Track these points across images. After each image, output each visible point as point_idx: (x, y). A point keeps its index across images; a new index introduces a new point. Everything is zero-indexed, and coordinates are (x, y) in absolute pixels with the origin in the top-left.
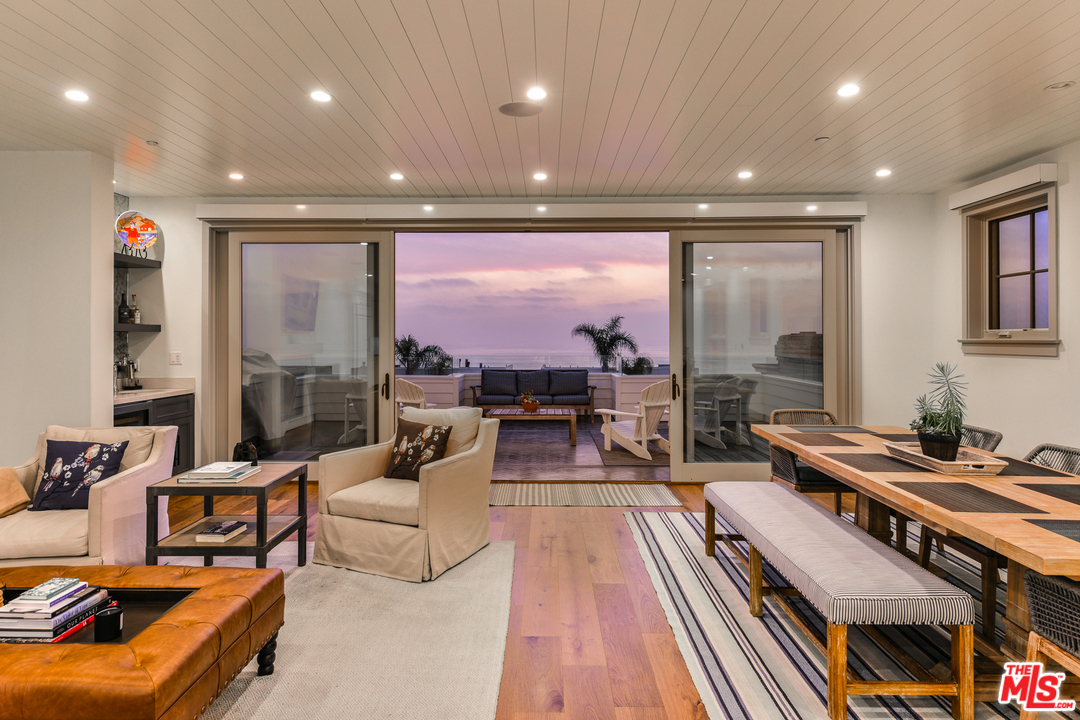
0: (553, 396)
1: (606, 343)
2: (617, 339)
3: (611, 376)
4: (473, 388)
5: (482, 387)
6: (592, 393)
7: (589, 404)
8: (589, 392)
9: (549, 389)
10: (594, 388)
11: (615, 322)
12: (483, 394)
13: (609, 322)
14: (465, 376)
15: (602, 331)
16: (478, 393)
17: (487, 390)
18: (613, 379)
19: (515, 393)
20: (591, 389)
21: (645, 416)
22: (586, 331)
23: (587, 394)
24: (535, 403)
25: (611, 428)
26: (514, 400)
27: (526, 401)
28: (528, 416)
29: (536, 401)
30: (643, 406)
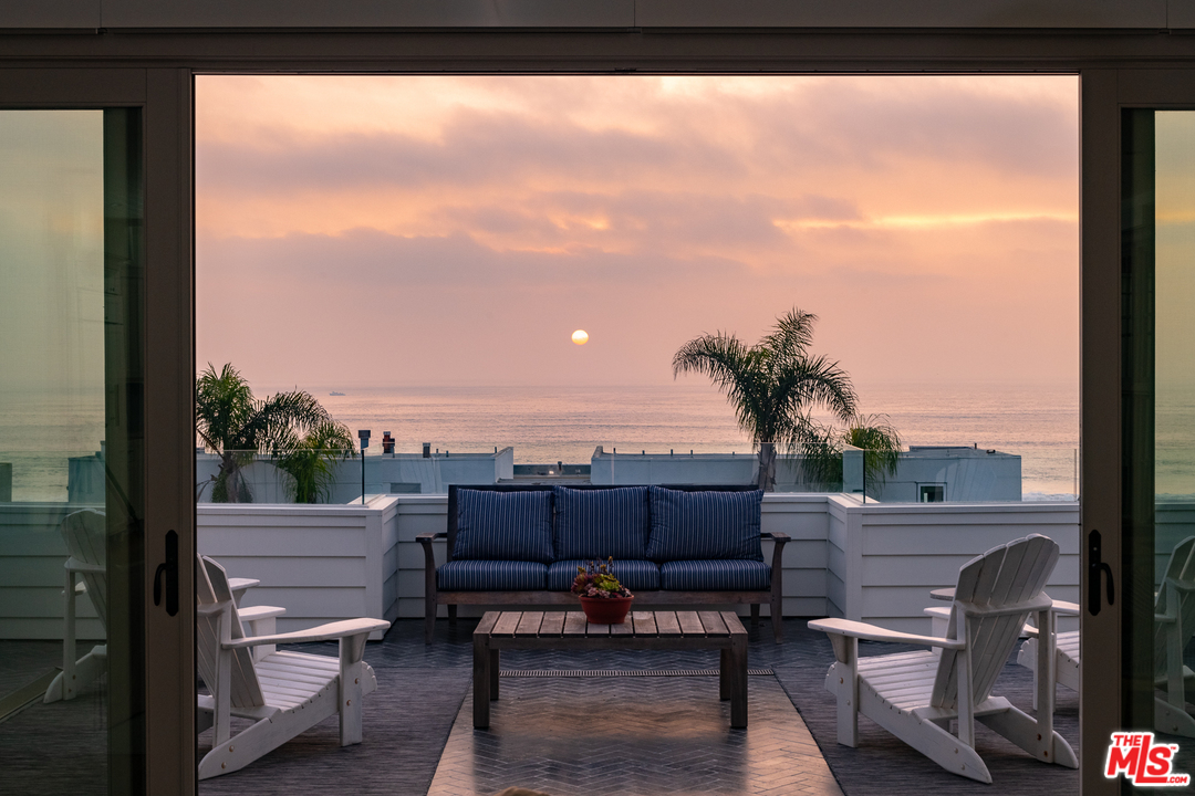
0: (660, 560)
1: (770, 387)
2: (798, 379)
3: (827, 502)
4: (425, 543)
5: (450, 536)
6: (777, 553)
7: (766, 589)
8: (768, 549)
9: (648, 539)
10: (781, 543)
11: (795, 327)
12: (452, 558)
14: (399, 504)
15: (757, 356)
16: (440, 551)
17: (460, 545)
18: (833, 511)
19: (550, 553)
20: (774, 543)
21: (967, 644)
22: (714, 355)
23: (759, 557)
24: (619, 596)
25: (859, 677)
26: (547, 576)
27: (593, 591)
28: (601, 640)
29: (623, 593)
30: (963, 615)
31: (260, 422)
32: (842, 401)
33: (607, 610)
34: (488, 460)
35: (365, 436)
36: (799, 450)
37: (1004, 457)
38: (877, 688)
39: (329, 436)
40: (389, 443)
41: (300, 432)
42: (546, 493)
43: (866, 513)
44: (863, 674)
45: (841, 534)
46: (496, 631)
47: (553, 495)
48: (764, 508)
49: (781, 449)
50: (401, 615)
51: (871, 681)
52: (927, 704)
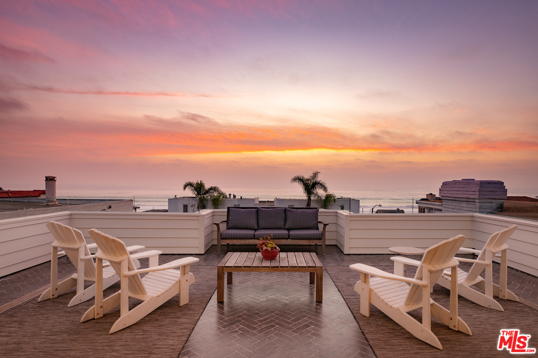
0: (289, 230)
1: (310, 186)
2: (315, 184)
3: (336, 213)
4: (217, 225)
5: (227, 222)
6: (324, 228)
7: (321, 239)
8: (321, 226)
9: (285, 223)
10: (325, 225)
11: (315, 175)
12: (228, 229)
13: (312, 175)
14: (213, 212)
15: (308, 180)
16: (223, 227)
17: (231, 225)
18: (338, 215)
19: (256, 227)
20: (323, 225)
21: (428, 284)
22: (299, 179)
23: (318, 229)
24: (275, 250)
25: (370, 289)
26: (254, 235)
27: (265, 248)
28: (267, 268)
29: (275, 248)
30: (427, 271)
31: (207, 192)
32: (325, 189)
33: (270, 256)
34: (253, 200)
35: (230, 195)
36: (316, 198)
37: (356, 200)
38: (379, 294)
39: (221, 194)
40: (234, 196)
41: (216, 194)
42: (256, 209)
43: (351, 217)
44: (372, 288)
45: (342, 222)
46: (226, 265)
47: (257, 210)
48: (319, 214)
49: (312, 198)
50: (214, 244)
51: (376, 291)
52: (403, 304)
